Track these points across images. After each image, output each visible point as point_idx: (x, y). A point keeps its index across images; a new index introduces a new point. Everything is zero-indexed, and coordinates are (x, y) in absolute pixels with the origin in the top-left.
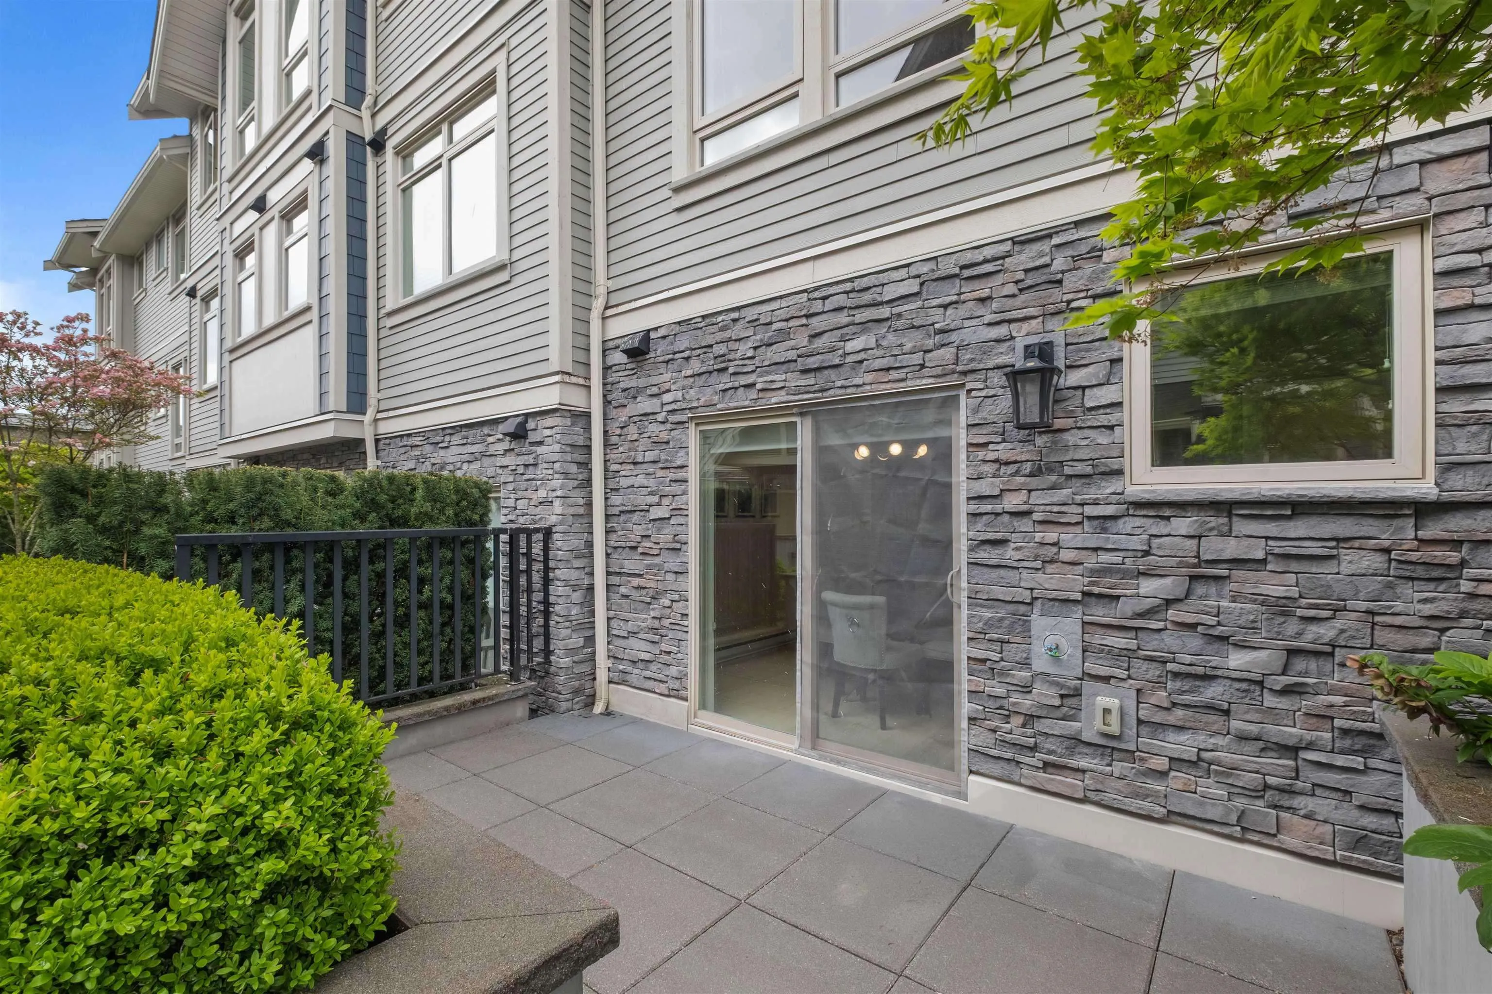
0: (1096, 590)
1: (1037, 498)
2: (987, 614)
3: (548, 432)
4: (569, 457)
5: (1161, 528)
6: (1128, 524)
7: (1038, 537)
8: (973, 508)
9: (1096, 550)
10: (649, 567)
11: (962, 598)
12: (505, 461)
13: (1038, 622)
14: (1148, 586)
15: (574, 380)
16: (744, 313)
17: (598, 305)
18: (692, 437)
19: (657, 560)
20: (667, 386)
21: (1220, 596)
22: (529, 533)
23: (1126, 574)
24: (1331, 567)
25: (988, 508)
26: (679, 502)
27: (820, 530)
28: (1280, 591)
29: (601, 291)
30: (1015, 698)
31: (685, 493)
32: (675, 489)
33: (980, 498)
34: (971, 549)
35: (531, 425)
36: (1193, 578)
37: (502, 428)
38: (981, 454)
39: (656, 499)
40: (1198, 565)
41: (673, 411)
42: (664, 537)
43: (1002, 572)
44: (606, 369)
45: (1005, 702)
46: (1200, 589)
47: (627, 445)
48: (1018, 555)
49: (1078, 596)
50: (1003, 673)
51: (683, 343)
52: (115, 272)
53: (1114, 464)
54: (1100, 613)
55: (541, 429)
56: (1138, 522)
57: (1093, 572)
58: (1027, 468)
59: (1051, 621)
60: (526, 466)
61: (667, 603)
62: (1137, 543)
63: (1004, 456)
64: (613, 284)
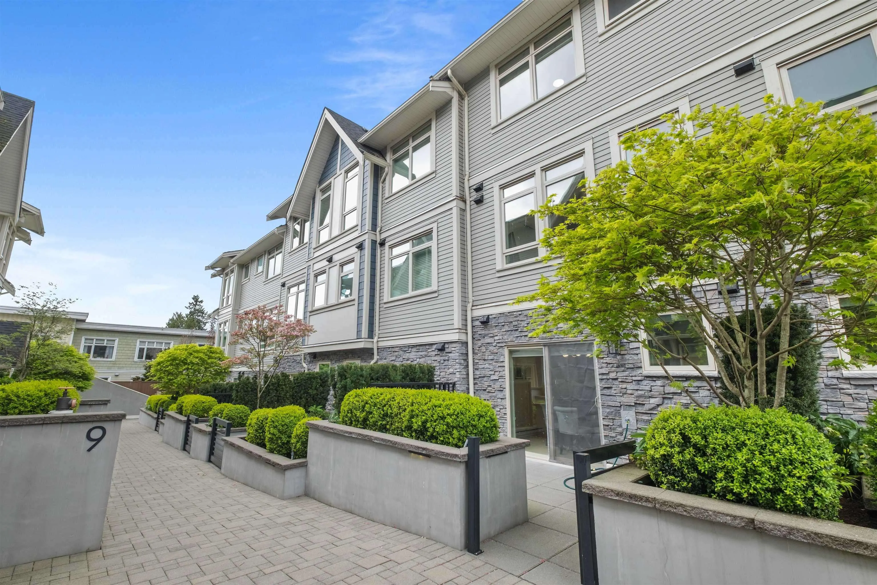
0: (638, 402)
1: (619, 374)
2: (608, 410)
3: (453, 349)
4: (461, 358)
5: (653, 384)
6: (645, 382)
7: (620, 386)
8: (601, 377)
9: (637, 390)
10: (491, 397)
11: (600, 406)
12: (436, 358)
13: (623, 413)
14: (652, 401)
15: (462, 331)
16: (523, 312)
17: (469, 306)
18: (506, 352)
19: (494, 394)
20: (496, 334)
21: (671, 403)
22: (449, 384)
23: (646, 397)
24: (697, 395)
25: (605, 377)
26: (501, 374)
27: (552, 384)
28: (685, 402)
29: (471, 301)
30: (619, 437)
31: (504, 371)
32: (500, 369)
33: (603, 374)
34: (601, 390)
35: (446, 346)
36: (664, 398)
37: (435, 347)
38: (602, 361)
39: (493, 373)
40: (665, 394)
41: (499, 343)
42: (497, 386)
43: (611, 397)
44: (473, 327)
45: (615, 439)
46: (666, 401)
47: (481, 354)
48: (615, 392)
49: (633, 404)
50: (614, 429)
51: (501, 320)
52: (236, 271)
53: (639, 365)
54: (640, 409)
55: (450, 348)
56: (648, 382)
57: (637, 397)
58: (615, 365)
59: (627, 412)
60: (444, 360)
61: (498, 410)
62: (648, 388)
63: (608, 362)
64: (475, 298)
